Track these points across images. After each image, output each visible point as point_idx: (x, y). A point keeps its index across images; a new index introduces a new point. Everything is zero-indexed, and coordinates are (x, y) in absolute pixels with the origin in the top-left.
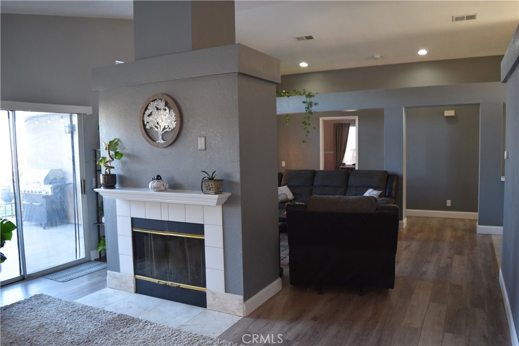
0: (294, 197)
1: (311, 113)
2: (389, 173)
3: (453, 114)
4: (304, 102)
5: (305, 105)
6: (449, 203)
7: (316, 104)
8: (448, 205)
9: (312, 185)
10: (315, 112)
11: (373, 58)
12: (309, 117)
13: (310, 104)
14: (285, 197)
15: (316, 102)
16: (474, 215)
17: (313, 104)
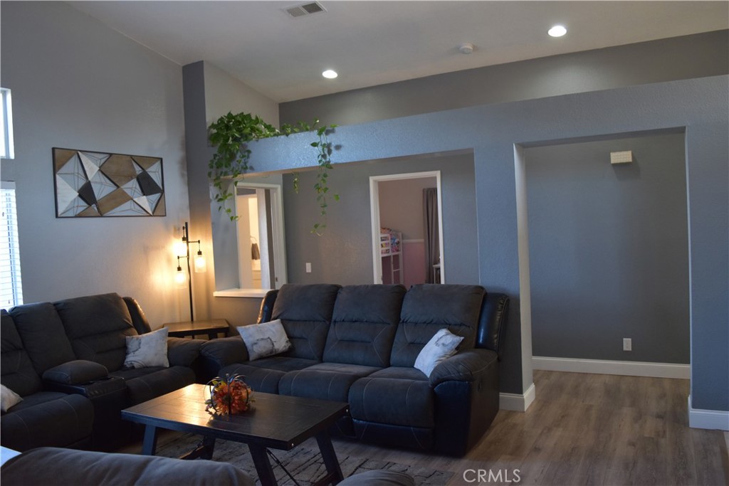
0: (289, 344)
1: (328, 165)
2: (488, 291)
3: (630, 160)
4: (314, 145)
5: (318, 150)
6: (627, 344)
7: (338, 147)
8: (625, 349)
9: (330, 318)
10: (336, 164)
11: (459, 51)
12: (325, 176)
13: (328, 147)
14: (269, 346)
15: (338, 143)
16: (683, 371)
17: (332, 148)
